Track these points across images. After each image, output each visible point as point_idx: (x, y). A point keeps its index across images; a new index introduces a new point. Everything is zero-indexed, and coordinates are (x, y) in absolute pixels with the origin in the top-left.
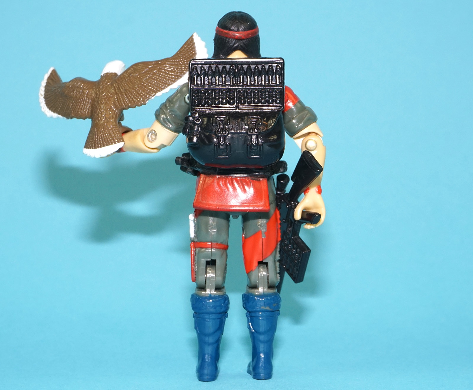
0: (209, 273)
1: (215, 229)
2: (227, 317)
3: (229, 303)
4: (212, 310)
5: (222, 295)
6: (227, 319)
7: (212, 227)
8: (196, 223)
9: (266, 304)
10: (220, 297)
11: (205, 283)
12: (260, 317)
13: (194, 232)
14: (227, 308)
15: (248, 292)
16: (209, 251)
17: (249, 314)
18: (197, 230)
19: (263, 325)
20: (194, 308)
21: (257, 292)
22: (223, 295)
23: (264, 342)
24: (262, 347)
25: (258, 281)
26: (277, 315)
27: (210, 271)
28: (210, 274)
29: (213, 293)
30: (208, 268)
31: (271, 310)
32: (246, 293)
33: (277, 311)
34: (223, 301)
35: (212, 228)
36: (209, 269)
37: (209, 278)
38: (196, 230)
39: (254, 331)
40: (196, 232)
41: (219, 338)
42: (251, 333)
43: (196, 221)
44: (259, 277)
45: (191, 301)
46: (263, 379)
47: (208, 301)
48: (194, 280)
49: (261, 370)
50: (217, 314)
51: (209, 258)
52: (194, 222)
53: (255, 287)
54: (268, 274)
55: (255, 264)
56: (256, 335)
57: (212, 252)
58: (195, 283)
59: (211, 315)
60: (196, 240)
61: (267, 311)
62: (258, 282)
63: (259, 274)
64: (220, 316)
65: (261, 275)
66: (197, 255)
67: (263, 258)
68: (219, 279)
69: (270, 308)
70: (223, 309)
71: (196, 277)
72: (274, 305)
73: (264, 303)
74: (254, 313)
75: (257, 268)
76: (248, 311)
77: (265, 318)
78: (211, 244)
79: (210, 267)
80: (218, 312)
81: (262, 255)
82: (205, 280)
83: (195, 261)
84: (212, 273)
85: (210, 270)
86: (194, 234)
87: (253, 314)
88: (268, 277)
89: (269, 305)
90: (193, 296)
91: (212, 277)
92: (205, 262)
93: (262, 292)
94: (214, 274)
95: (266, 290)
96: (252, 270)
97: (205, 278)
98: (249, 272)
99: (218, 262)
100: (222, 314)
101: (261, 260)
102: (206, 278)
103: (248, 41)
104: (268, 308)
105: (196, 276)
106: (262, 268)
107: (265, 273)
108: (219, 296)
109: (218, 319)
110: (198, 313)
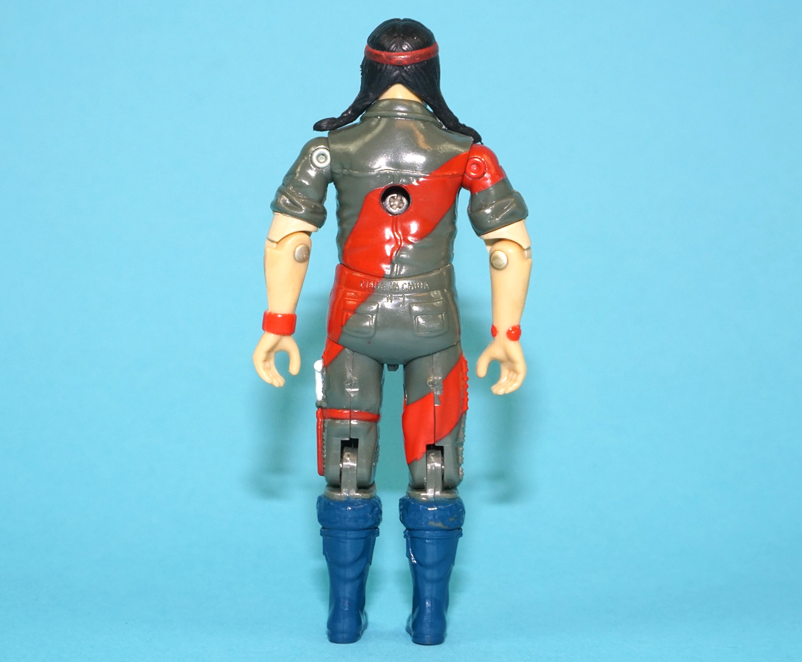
0: (347, 461)
1: (357, 388)
2: (378, 536)
3: (380, 512)
4: (352, 524)
5: (367, 499)
6: (377, 538)
7: (351, 385)
8: (325, 377)
9: (437, 517)
10: (365, 502)
11: (341, 478)
12: (428, 539)
13: (323, 391)
14: (378, 520)
15: (409, 495)
16: (345, 425)
17: (409, 534)
18: (327, 389)
19: (432, 552)
20: (321, 519)
21: (424, 496)
22: (370, 499)
23: (432, 581)
24: (429, 590)
25: (425, 478)
26: (457, 536)
27: (348, 459)
28: (349, 463)
29: (354, 496)
30: (346, 452)
31: (446, 527)
32: (406, 498)
33: (457, 530)
34: (369, 510)
35: (351, 387)
36: (346, 454)
37: (347, 469)
38: (325, 389)
39: (415, 562)
40: (325, 391)
41: (364, 570)
42: (412, 565)
43: (325, 373)
44: (428, 471)
45: (317, 508)
46: (428, 643)
47: (343, 509)
48: (321, 472)
49: (427, 629)
50: (360, 530)
51: (346, 436)
52: (322, 374)
53: (422, 488)
54: (443, 467)
55: (422, 448)
56: (419, 568)
57: (352, 426)
58: (323, 478)
59: (348, 532)
60: (324, 405)
61: (437, 529)
62: (426, 480)
63: (429, 466)
64: (363, 534)
65: (432, 467)
66: (326, 430)
67: (436, 439)
68: (364, 471)
69: (444, 525)
70: (369, 523)
71: (324, 468)
72: (451, 520)
73: (434, 515)
74: (417, 532)
75: (425, 455)
76: (407, 529)
77: (435, 541)
78: (350, 412)
79: (348, 452)
80: (361, 527)
81: (433, 435)
82: (339, 473)
83: (323, 440)
84: (352, 461)
85: (349, 456)
86: (322, 395)
87: (416, 534)
88: (443, 470)
89: (442, 519)
90: (320, 499)
91: (352, 468)
92: (340, 442)
93: (432, 497)
94: (355, 463)
95: (438, 493)
96: (416, 459)
97: (339, 469)
98: (411, 461)
99: (361, 444)
100: (369, 530)
101: (432, 443)
102: (341, 469)
103: (414, 68)
104: (440, 525)
105: (324, 466)
106: (433, 456)
107: (438, 465)
108: (363, 501)
109: (361, 538)
110: (328, 529)
